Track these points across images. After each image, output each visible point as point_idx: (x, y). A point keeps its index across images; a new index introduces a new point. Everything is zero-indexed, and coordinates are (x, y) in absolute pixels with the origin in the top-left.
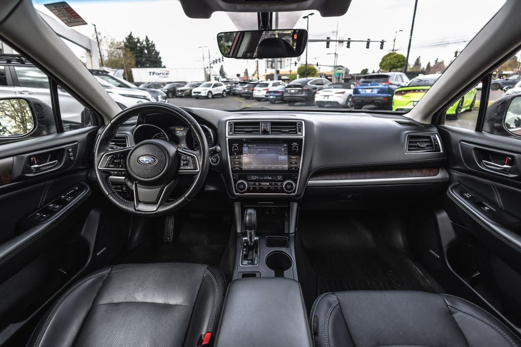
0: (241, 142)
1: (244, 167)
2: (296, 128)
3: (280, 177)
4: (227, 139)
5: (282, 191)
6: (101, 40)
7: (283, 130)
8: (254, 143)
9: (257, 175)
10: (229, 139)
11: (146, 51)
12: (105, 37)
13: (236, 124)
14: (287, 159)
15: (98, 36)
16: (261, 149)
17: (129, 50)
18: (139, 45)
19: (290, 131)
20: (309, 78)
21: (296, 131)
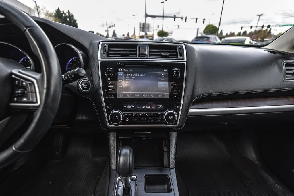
0: (116, 66)
1: (120, 95)
2: (176, 52)
3: (160, 106)
4: (100, 61)
5: (162, 122)
6: (40, 11)
7: (163, 54)
8: (131, 68)
9: (134, 104)
10: (101, 62)
11: (68, 19)
12: (42, 9)
13: (110, 46)
14: (168, 86)
15: (38, 9)
16: (139, 74)
17: (58, 18)
18: (64, 15)
19: (170, 55)
20: (164, 38)
21: (177, 55)
